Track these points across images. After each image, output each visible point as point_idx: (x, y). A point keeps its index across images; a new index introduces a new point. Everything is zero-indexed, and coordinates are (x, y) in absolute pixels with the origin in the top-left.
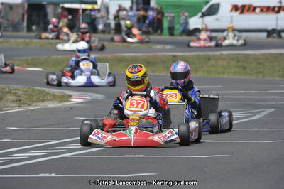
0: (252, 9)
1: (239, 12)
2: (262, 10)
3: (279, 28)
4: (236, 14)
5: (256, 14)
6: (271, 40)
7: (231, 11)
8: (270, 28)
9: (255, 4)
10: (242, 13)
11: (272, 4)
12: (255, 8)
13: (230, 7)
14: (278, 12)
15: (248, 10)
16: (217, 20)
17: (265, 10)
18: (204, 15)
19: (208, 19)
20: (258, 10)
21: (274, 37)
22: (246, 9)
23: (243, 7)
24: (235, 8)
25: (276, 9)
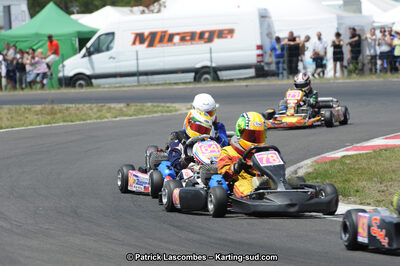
0: (167, 37)
1: (146, 44)
2: (183, 39)
3: (214, 65)
4: (142, 48)
5: (175, 44)
7: (134, 43)
8: (198, 66)
10: (151, 45)
12: (171, 37)
14: (210, 40)
15: (161, 41)
16: (111, 58)
17: (188, 38)
18: (90, 53)
20: (177, 39)
21: (206, 79)
22: (158, 38)
23: (153, 35)
24: (140, 38)
25: (207, 35)
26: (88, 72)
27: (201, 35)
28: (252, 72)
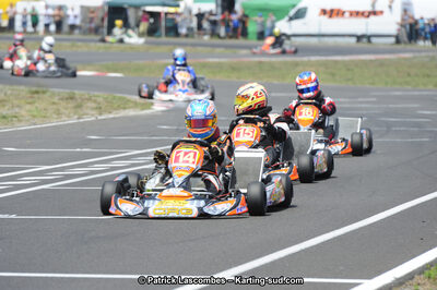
0: (341, 13)
1: (327, 15)
3: (369, 32)
4: (325, 18)
6: (360, 45)
7: (320, 15)
8: (359, 33)
9: (344, 9)
10: (330, 17)
11: (361, 9)
12: (343, 13)
13: (319, 11)
15: (338, 14)
16: (304, 24)
17: (354, 14)
18: (291, 19)
19: (294, 22)
20: (347, 14)
22: (335, 12)
23: (332, 11)
24: (324, 12)
25: (366, 14)
26: (289, 32)
27: (363, 14)
28: (393, 40)
